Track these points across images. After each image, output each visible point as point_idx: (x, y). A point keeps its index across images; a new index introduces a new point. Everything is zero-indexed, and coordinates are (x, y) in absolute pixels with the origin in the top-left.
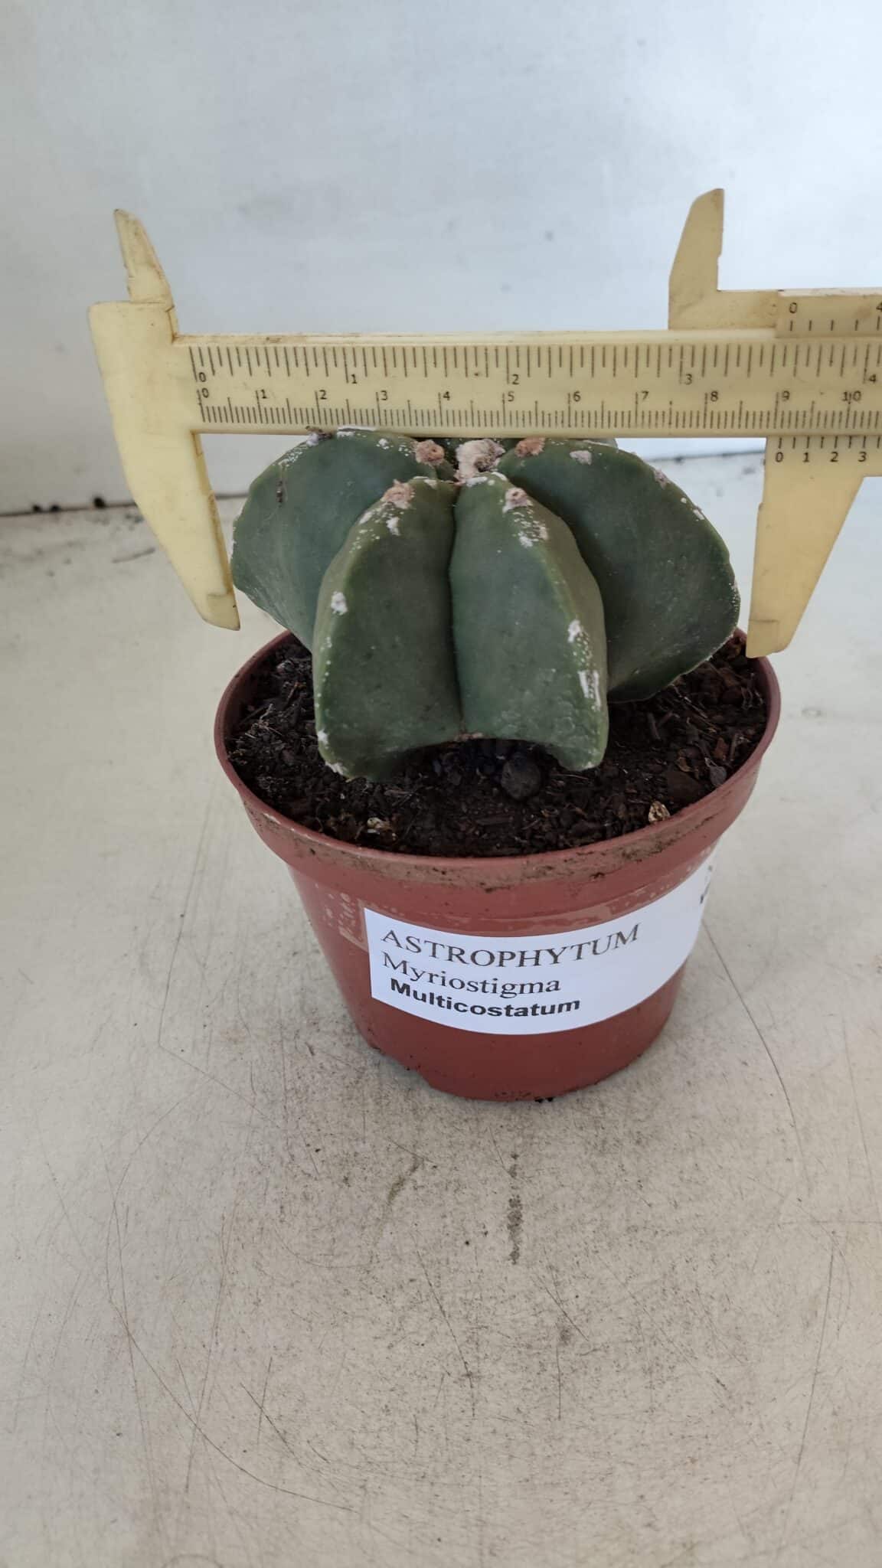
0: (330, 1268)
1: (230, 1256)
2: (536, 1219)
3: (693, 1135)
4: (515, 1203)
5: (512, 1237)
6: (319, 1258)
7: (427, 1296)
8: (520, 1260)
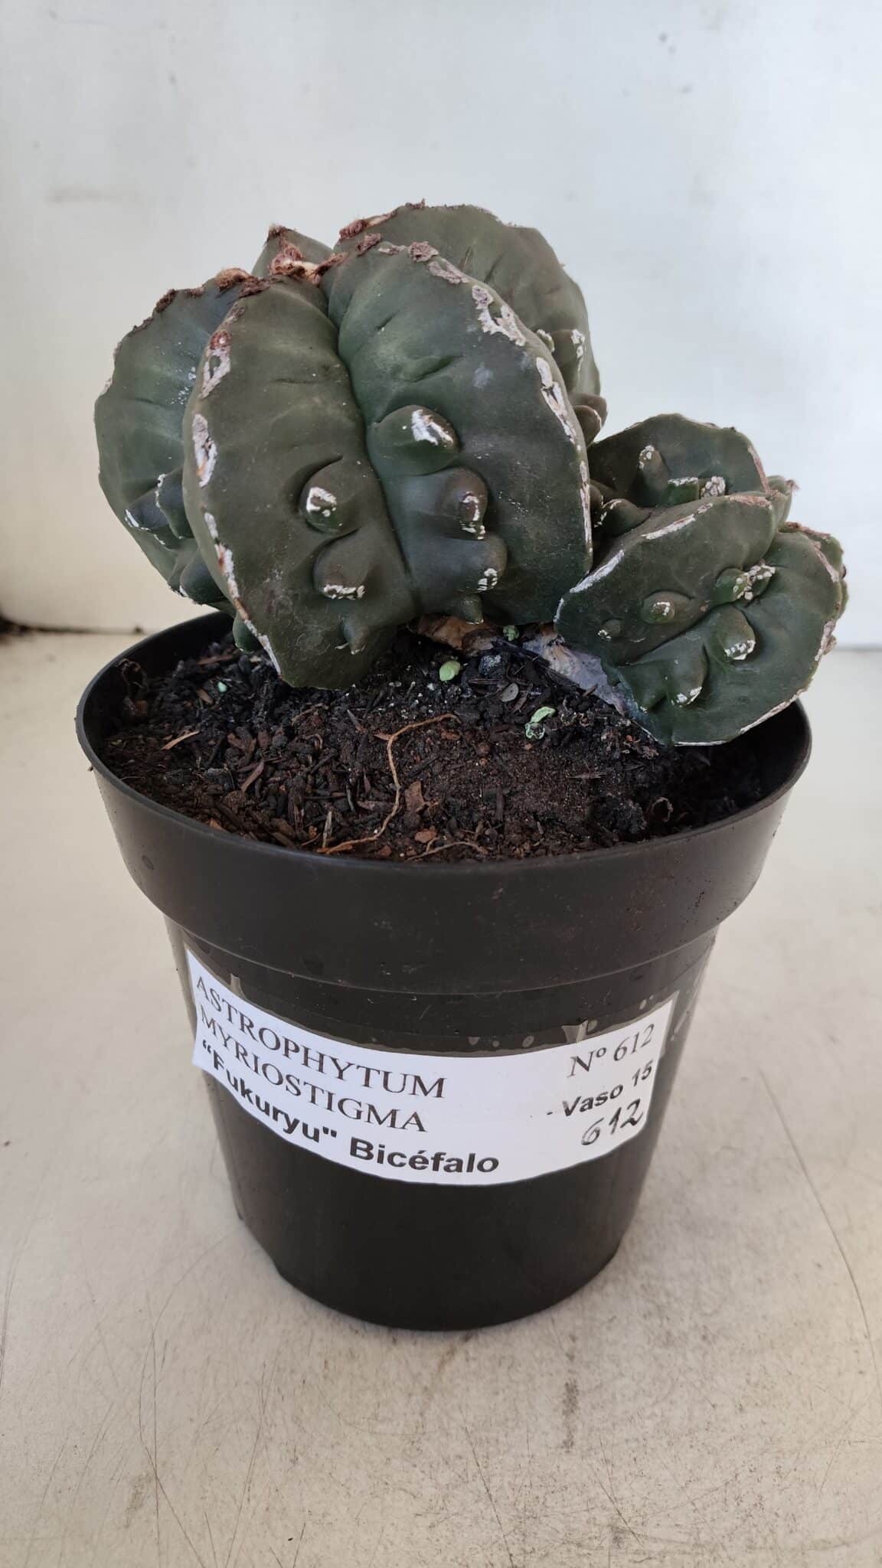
0: (373, 1433)
1: (269, 1407)
2: (593, 1408)
3: (762, 1336)
4: (571, 1390)
5: (566, 1424)
6: (362, 1421)
7: (475, 1476)
8: (573, 1450)
